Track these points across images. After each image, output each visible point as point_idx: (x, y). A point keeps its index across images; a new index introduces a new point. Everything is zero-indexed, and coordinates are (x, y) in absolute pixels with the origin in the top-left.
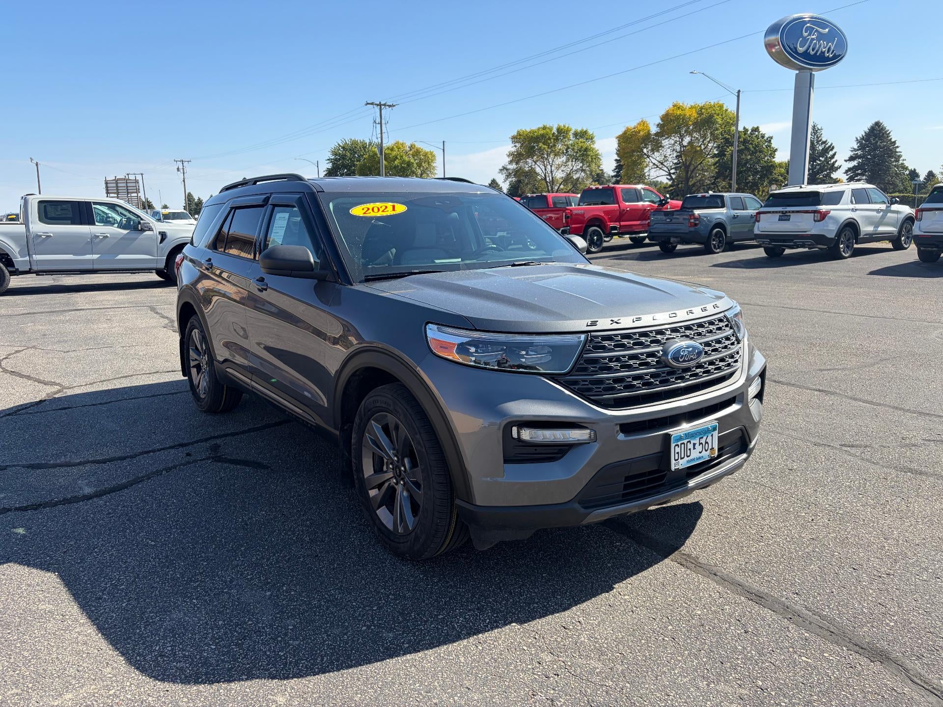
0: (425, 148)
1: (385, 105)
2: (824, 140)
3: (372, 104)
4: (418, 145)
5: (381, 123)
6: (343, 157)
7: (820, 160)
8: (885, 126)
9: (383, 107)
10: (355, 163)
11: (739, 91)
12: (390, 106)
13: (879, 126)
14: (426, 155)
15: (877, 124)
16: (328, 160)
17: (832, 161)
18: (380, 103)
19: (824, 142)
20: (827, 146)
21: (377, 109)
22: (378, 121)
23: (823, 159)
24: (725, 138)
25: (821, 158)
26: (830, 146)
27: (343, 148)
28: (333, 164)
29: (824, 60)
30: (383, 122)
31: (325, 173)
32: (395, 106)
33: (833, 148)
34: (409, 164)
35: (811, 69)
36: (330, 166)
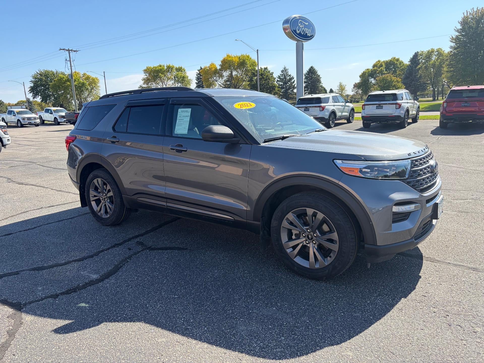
0: (93, 75)
1: (71, 50)
2: (289, 74)
3: (64, 49)
4: (88, 74)
5: (70, 61)
6: (41, 80)
7: (289, 84)
8: (315, 68)
9: (70, 51)
10: (49, 83)
11: (258, 50)
12: (75, 51)
13: (313, 68)
14: (93, 80)
15: (312, 67)
16: (31, 81)
17: (294, 84)
18: (69, 49)
19: (290, 75)
20: (291, 77)
21: (67, 52)
22: (68, 59)
23: (290, 83)
24: (253, 72)
25: (289, 83)
26: (292, 77)
27: (40, 74)
28: (34, 84)
29: (307, 37)
30: (71, 60)
31: (29, 89)
32: (78, 51)
33: (294, 78)
34: (83, 84)
35: (302, 41)
36: (32, 85)
